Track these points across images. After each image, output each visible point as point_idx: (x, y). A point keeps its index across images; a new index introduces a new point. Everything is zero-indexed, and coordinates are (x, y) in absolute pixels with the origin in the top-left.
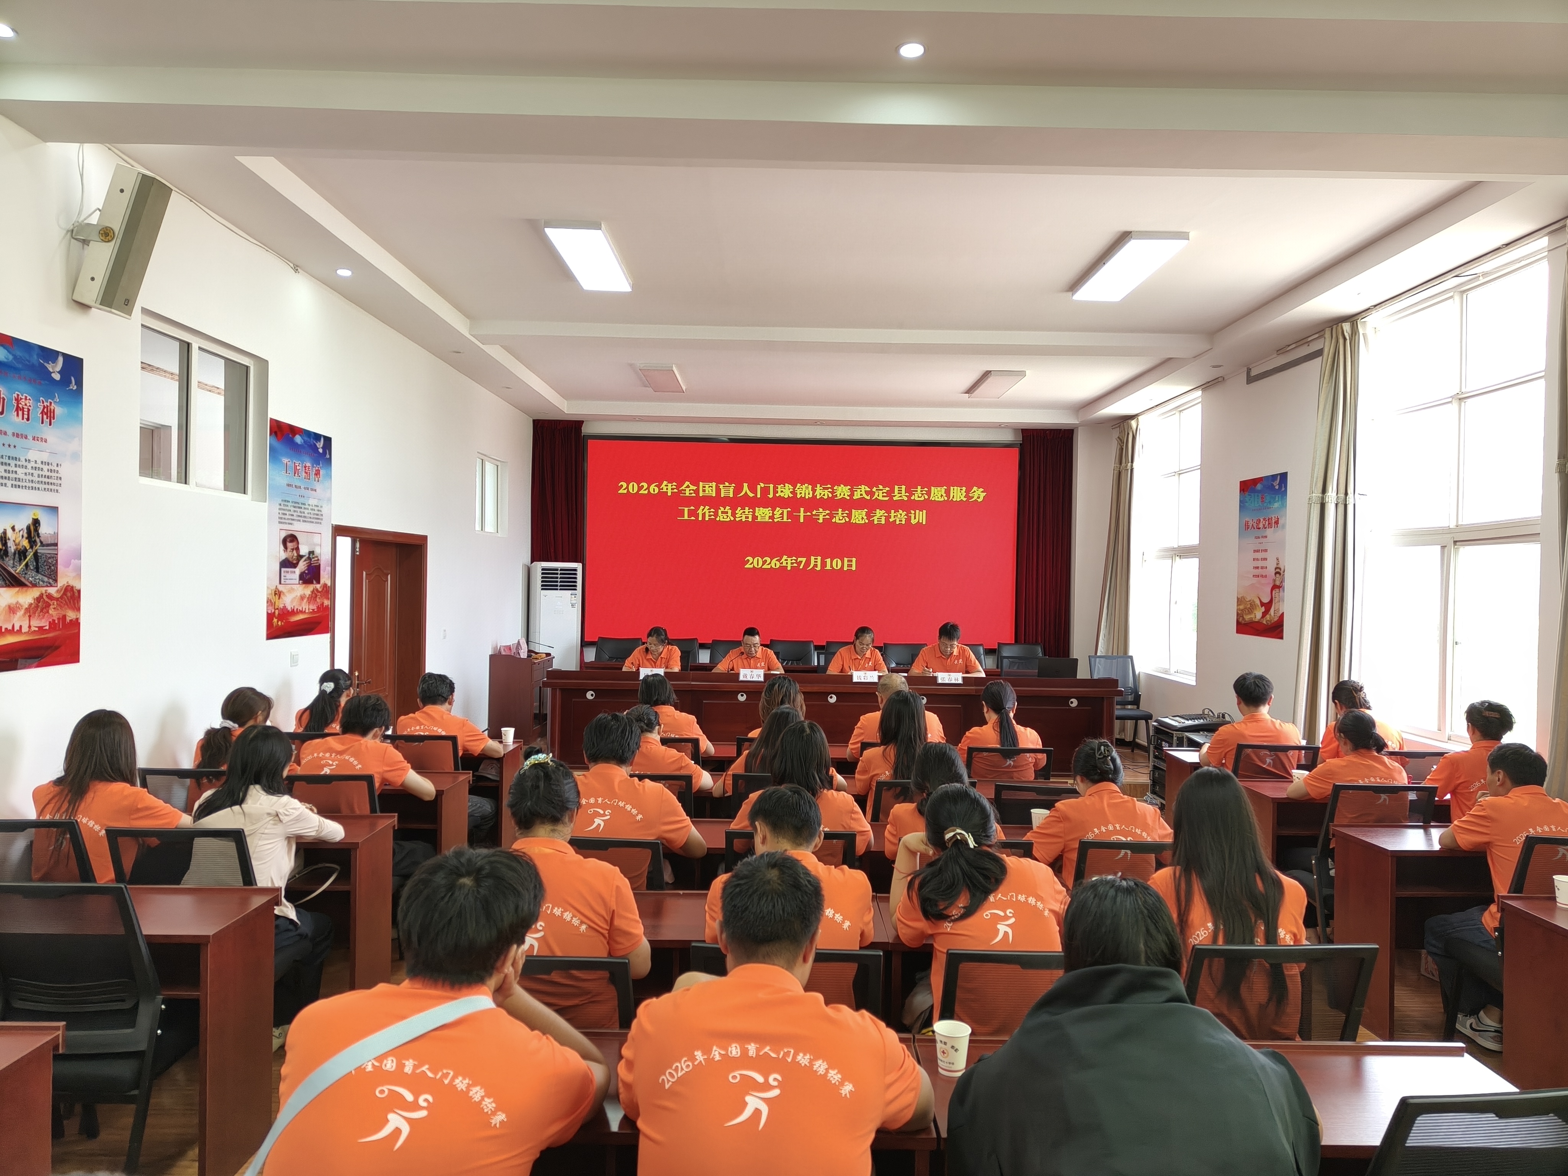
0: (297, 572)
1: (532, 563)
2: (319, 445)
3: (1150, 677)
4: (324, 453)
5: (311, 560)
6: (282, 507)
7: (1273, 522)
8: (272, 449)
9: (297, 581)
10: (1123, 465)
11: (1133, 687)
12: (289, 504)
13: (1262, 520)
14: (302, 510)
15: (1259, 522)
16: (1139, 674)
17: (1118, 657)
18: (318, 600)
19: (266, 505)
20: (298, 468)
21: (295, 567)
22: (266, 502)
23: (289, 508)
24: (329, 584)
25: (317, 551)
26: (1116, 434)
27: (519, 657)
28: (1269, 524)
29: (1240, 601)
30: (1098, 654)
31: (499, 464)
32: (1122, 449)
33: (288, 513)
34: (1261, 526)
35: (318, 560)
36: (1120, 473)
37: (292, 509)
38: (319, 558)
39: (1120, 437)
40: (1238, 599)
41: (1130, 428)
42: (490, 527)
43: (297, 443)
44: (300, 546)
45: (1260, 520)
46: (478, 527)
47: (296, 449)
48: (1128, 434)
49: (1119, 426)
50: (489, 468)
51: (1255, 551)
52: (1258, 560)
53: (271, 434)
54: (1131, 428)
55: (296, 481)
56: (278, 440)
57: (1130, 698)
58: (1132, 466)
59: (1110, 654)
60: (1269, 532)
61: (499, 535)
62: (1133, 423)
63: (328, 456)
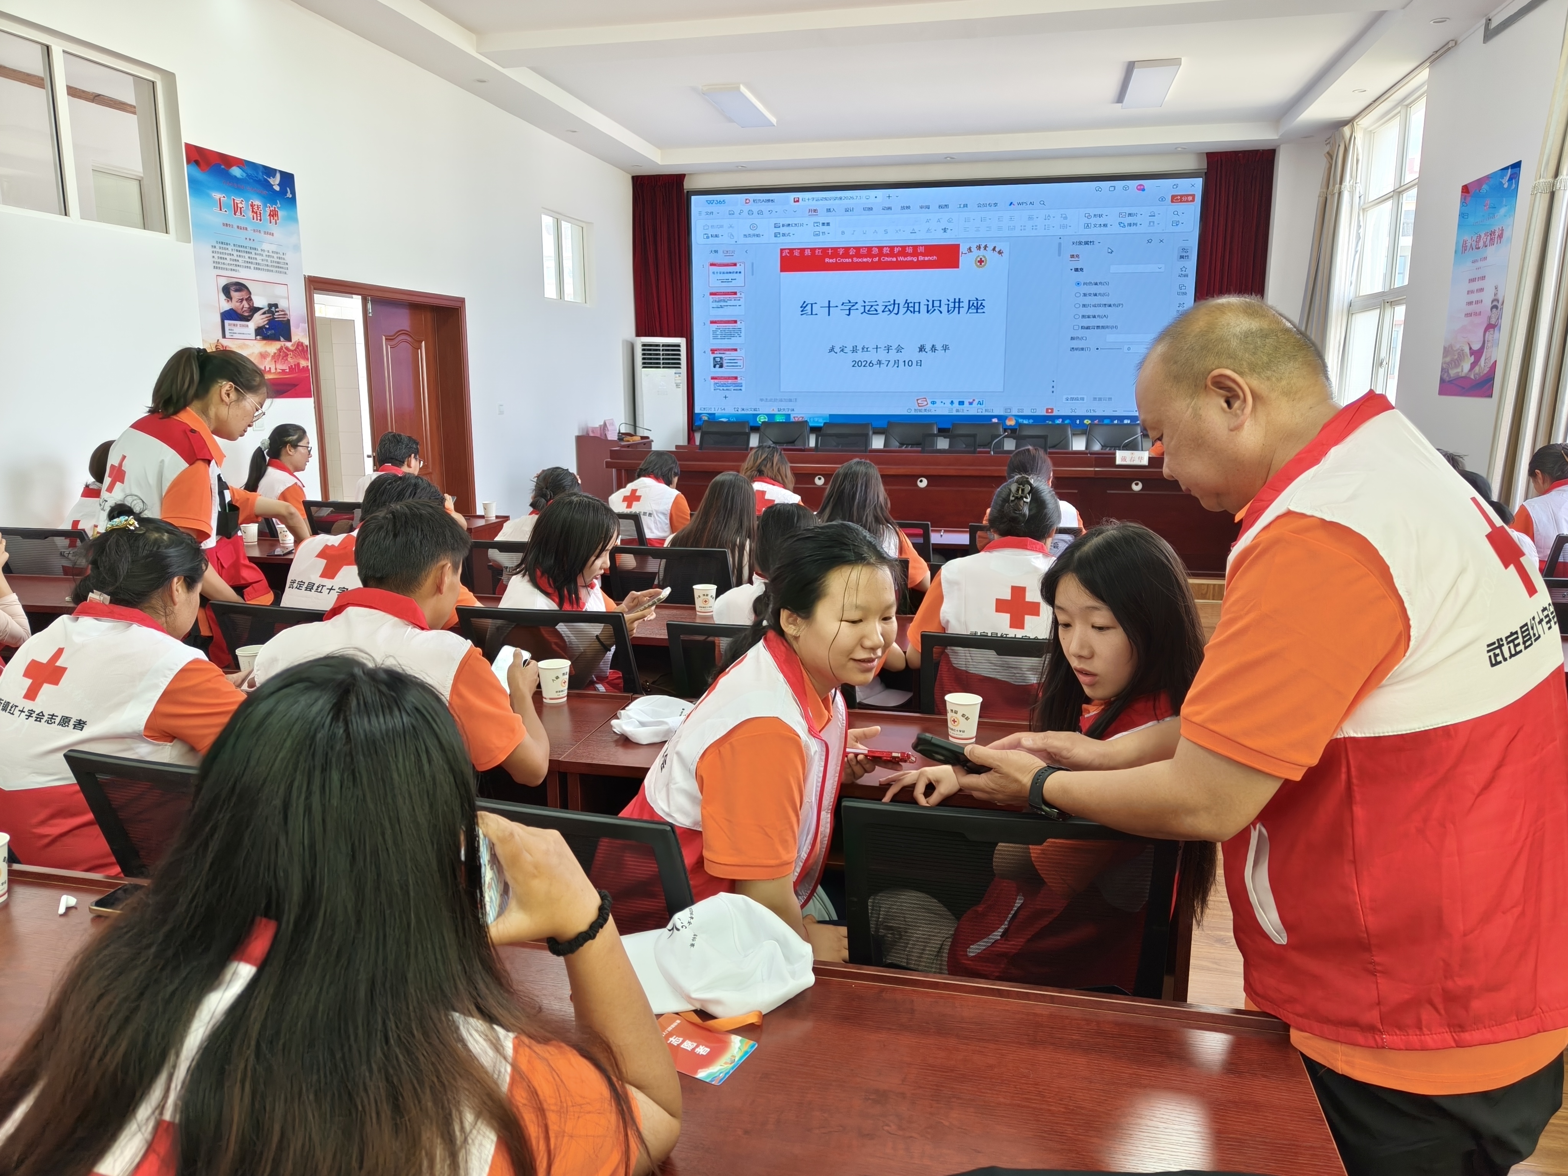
0: (252, 325)
1: (635, 338)
2: (274, 181)
4: (283, 192)
5: (274, 314)
6: (217, 250)
7: (1496, 236)
8: (192, 181)
9: (253, 336)
12: (230, 248)
13: (1483, 236)
14: (253, 256)
15: (1480, 240)
18: (289, 359)
19: (190, 246)
20: (240, 205)
21: (248, 320)
22: (190, 242)
23: (230, 252)
24: (306, 342)
25: (283, 304)
26: (1324, 148)
28: (1491, 239)
29: (1447, 351)
31: (585, 226)
32: (1332, 167)
33: (228, 257)
34: (1481, 244)
35: (285, 314)
37: (235, 253)
38: (287, 312)
39: (1329, 151)
40: (1445, 348)
42: (571, 296)
43: (235, 177)
44: (253, 297)
45: (1480, 236)
46: (550, 294)
47: (235, 184)
48: (1339, 145)
50: (568, 228)
51: (1472, 280)
52: (1472, 292)
53: (188, 162)
54: (1343, 138)
55: (236, 220)
56: (203, 170)
58: (1340, 188)
60: (1490, 251)
61: (586, 305)
62: (1347, 130)
63: (289, 195)
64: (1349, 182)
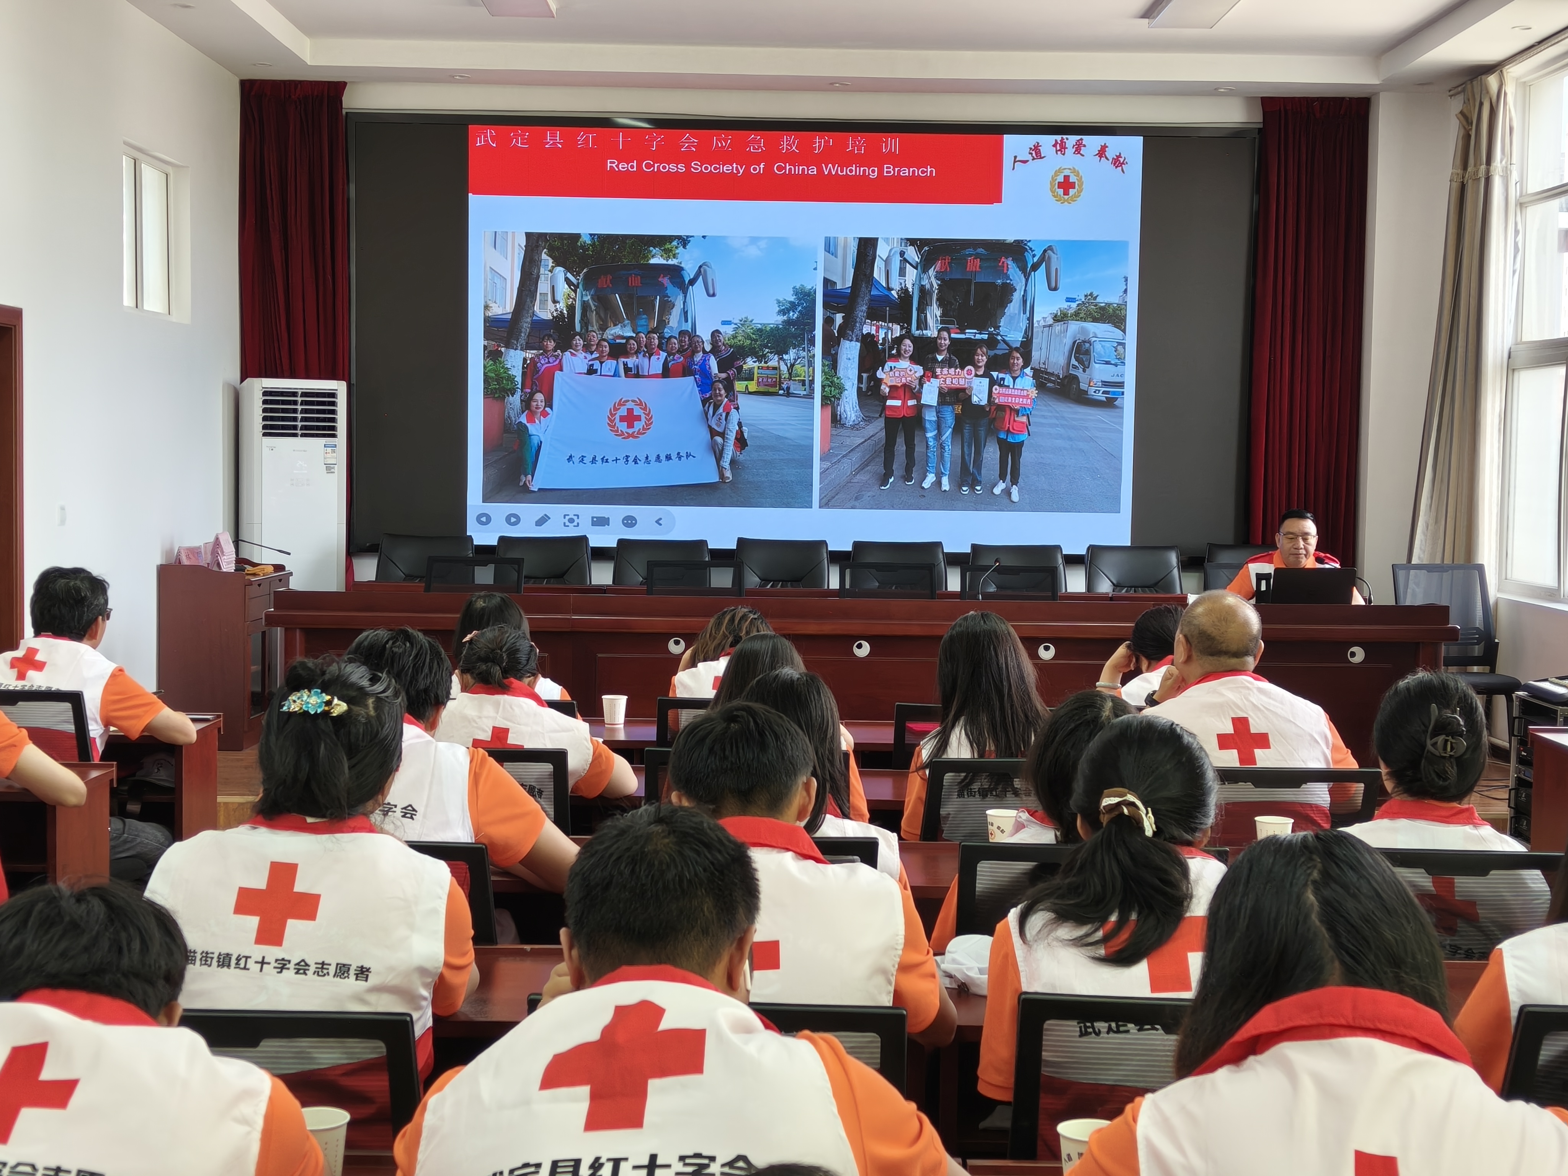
1: (242, 380)
3: (1517, 606)
10: (1469, 169)
11: (1482, 628)
16: (1496, 603)
17: (1453, 567)
26: (1456, 105)
27: (217, 569)
30: (1415, 561)
31: (170, 170)
32: (1469, 136)
36: (1463, 187)
39: (1465, 111)
41: (1484, 92)
42: (154, 302)
46: (128, 300)
48: (1481, 104)
49: (1463, 91)
50: (151, 177)
54: (1488, 92)
57: (1477, 650)
58: (1488, 171)
59: (1438, 561)
61: (174, 318)
62: (1492, 81)
64: (1501, 162)
